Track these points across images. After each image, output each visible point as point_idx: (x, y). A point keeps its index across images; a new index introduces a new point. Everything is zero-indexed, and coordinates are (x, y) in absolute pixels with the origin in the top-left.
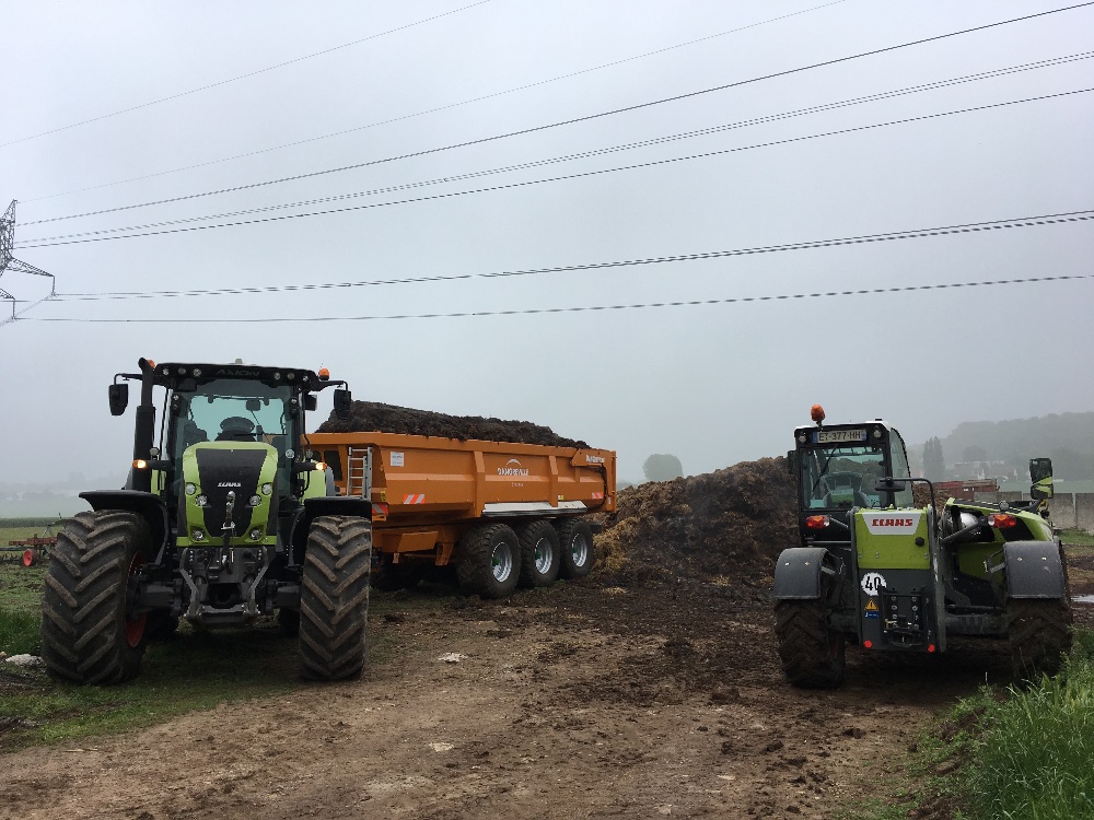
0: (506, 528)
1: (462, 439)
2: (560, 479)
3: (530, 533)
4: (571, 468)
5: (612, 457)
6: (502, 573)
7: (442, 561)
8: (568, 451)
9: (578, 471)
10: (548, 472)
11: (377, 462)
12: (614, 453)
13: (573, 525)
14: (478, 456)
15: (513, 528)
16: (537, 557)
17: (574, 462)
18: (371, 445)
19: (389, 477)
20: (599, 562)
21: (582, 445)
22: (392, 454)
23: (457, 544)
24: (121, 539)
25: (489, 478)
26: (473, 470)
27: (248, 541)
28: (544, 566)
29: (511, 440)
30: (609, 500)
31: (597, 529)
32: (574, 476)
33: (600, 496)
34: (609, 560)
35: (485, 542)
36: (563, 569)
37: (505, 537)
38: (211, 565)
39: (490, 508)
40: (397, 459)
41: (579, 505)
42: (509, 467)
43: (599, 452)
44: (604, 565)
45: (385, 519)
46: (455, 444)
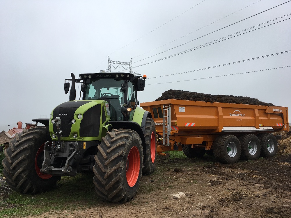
0: (233, 137)
1: (211, 102)
2: (260, 118)
3: (246, 139)
4: (266, 114)
5: (286, 110)
6: (232, 154)
7: (207, 148)
8: (264, 107)
9: (269, 115)
10: (254, 115)
11: (173, 111)
12: (287, 108)
13: (267, 136)
14: (220, 109)
15: (237, 136)
16: (250, 148)
17: (267, 111)
18: (170, 104)
19: (178, 116)
20: (281, 151)
21: (271, 105)
22: (180, 107)
23: (213, 142)
25: (224, 117)
26: (217, 114)
27: (71, 139)
28: (253, 152)
29: (236, 103)
30: (285, 127)
31: (280, 138)
32: (267, 117)
33: (281, 125)
34: (286, 150)
35: (224, 142)
36: (263, 153)
37: (233, 140)
39: (225, 129)
40: (182, 110)
41: (271, 128)
42: (235, 113)
43: (279, 108)
44: (283, 152)
45: (177, 132)
46: (208, 104)
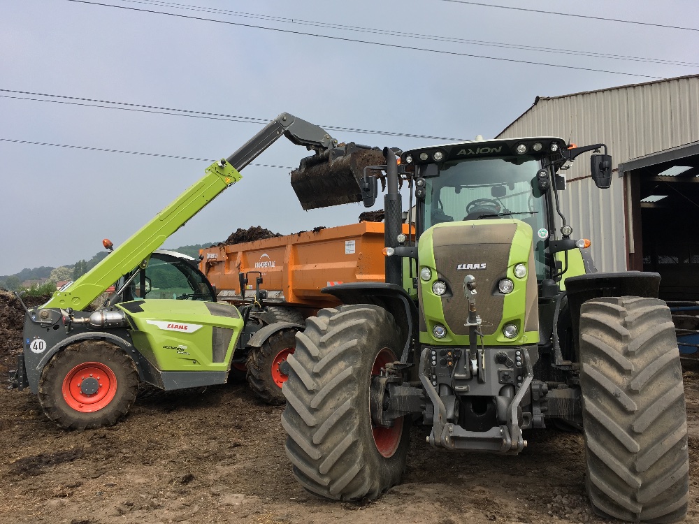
24: (354, 342)
27: (501, 339)
38: (457, 371)
